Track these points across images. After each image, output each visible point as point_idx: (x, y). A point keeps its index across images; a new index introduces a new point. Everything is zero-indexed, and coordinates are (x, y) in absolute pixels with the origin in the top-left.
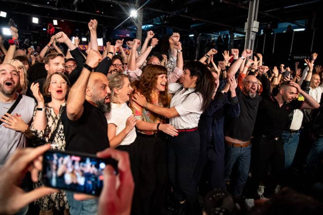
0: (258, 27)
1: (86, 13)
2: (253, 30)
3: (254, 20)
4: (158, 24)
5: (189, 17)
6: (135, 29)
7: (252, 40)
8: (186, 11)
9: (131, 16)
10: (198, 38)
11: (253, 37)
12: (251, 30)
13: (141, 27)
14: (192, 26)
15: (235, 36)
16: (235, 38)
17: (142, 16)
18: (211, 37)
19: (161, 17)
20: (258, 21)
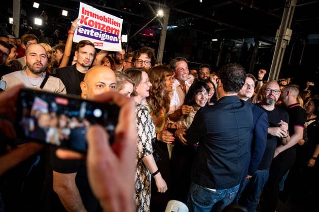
0: (291, 35)
1: (113, 9)
2: (285, 38)
3: (287, 27)
4: (183, 25)
5: (215, 21)
6: (160, 29)
7: (282, 49)
8: (213, 15)
9: (157, 15)
10: (221, 43)
11: (283, 45)
12: (283, 38)
13: (166, 27)
14: (216, 31)
15: (260, 44)
16: (260, 46)
17: (168, 16)
18: (234, 43)
19: (186, 19)
20: (291, 29)
